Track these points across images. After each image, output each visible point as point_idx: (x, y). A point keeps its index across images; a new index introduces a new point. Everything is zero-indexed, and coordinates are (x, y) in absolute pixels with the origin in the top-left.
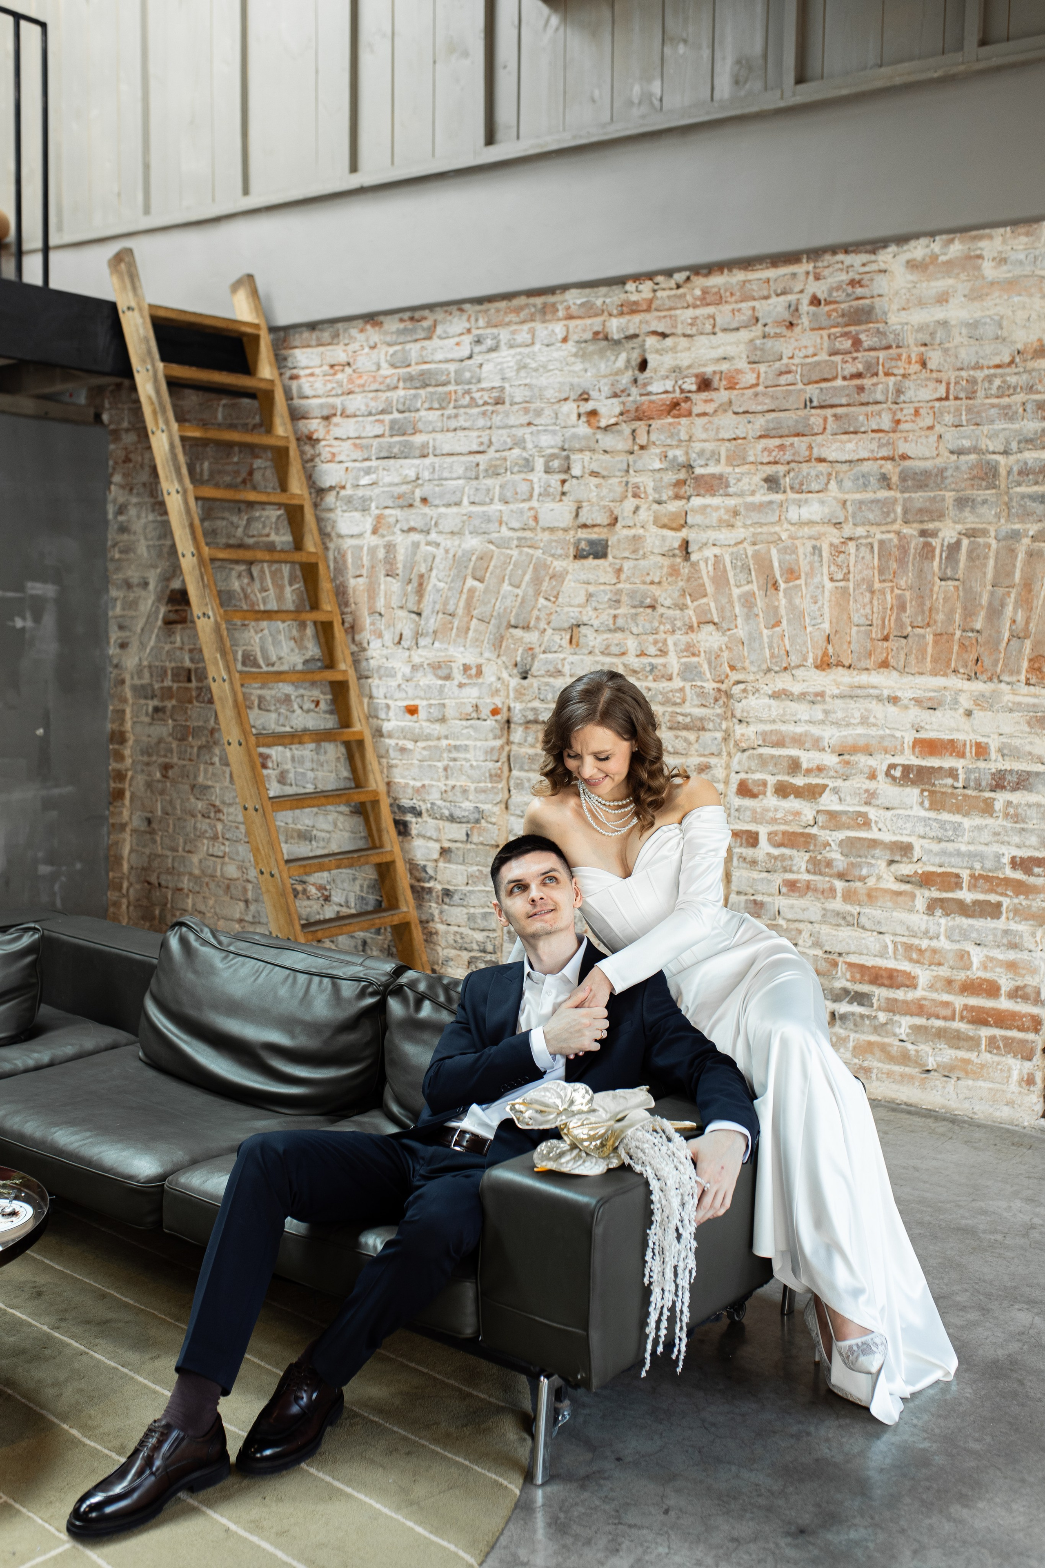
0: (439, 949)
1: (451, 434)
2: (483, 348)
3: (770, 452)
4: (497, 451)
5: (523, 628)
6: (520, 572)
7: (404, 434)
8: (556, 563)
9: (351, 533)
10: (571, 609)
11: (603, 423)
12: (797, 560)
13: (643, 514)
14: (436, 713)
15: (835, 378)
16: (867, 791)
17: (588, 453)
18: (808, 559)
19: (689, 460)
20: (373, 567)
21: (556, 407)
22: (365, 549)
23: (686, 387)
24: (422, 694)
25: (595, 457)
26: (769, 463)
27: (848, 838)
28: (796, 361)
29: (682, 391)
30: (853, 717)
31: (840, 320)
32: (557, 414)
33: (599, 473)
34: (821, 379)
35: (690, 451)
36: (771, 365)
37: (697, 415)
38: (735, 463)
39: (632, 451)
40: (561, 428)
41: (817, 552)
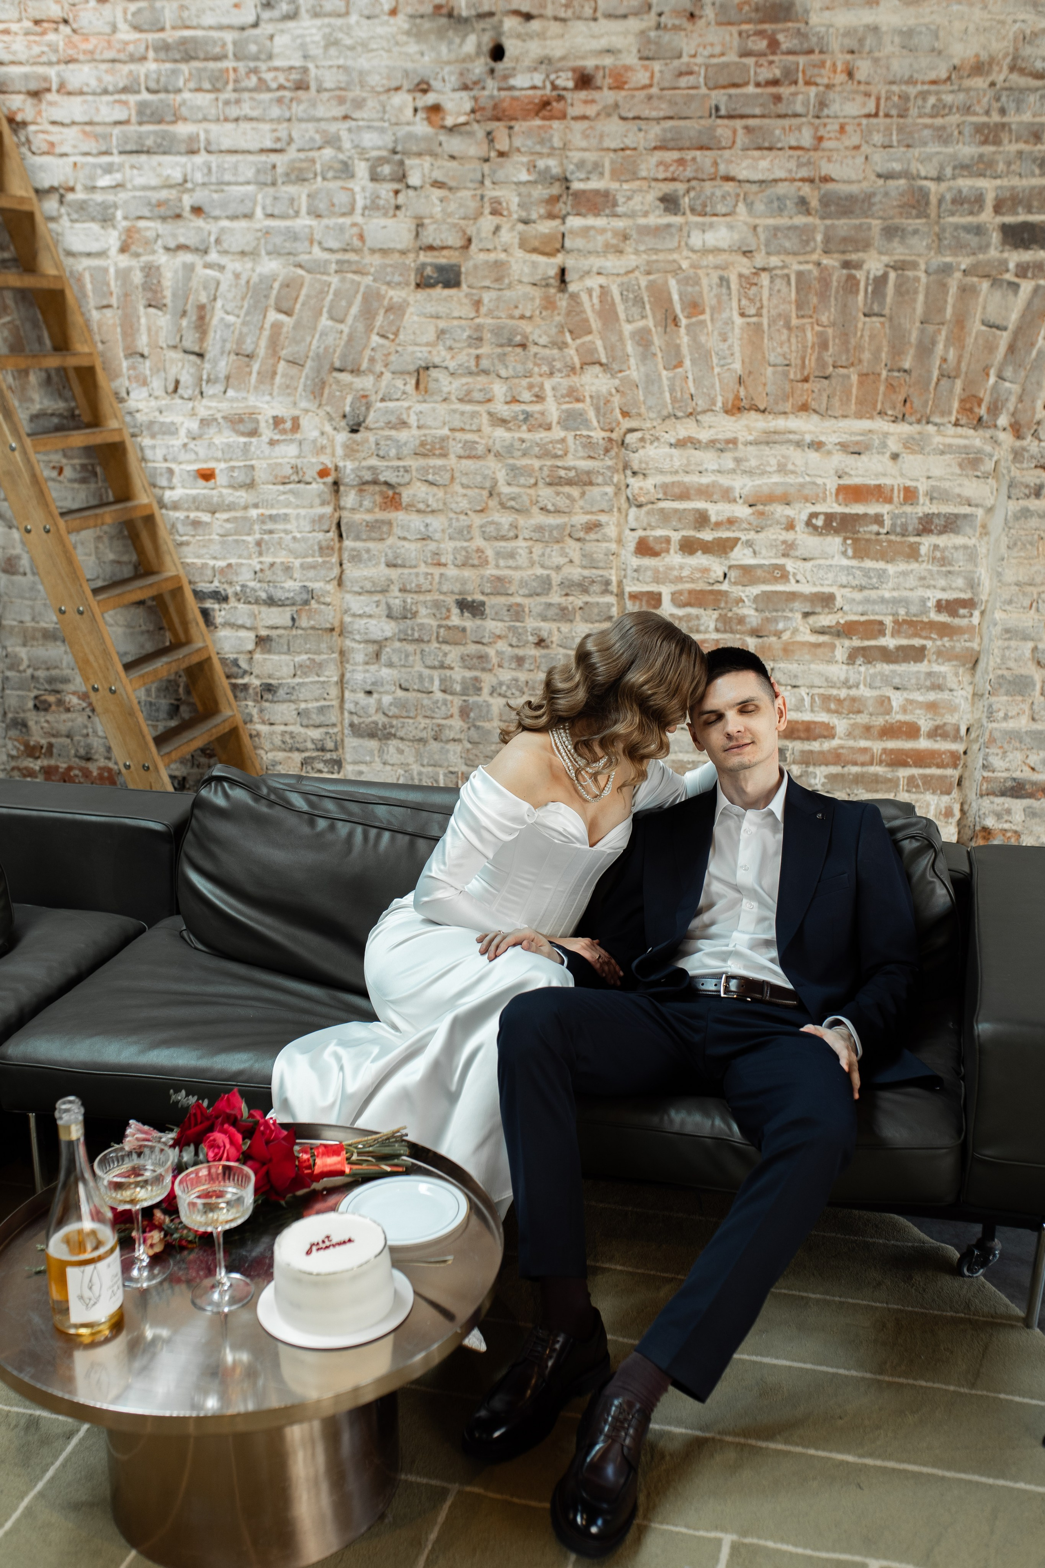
0: (262, 752)
1: (230, 126)
2: (275, 13)
3: (667, 166)
4: (299, 150)
5: (352, 372)
6: (344, 303)
7: (160, 122)
8: (391, 293)
9: (88, 249)
10: (417, 348)
11: (449, 122)
12: (701, 292)
13: (506, 236)
14: (240, 476)
15: (746, 84)
16: (784, 542)
17: (428, 158)
18: (714, 291)
19: (564, 171)
20: (126, 295)
21: (383, 97)
22: (112, 270)
23: (560, 82)
24: (219, 454)
25: (439, 162)
26: (665, 179)
27: (764, 593)
28: (699, 60)
29: (554, 87)
30: (769, 464)
31: (753, 15)
32: (384, 107)
33: (443, 183)
34: (728, 84)
35: (565, 162)
36: (666, 63)
37: (573, 118)
38: (622, 178)
39: (486, 158)
40: (391, 124)
41: (724, 283)
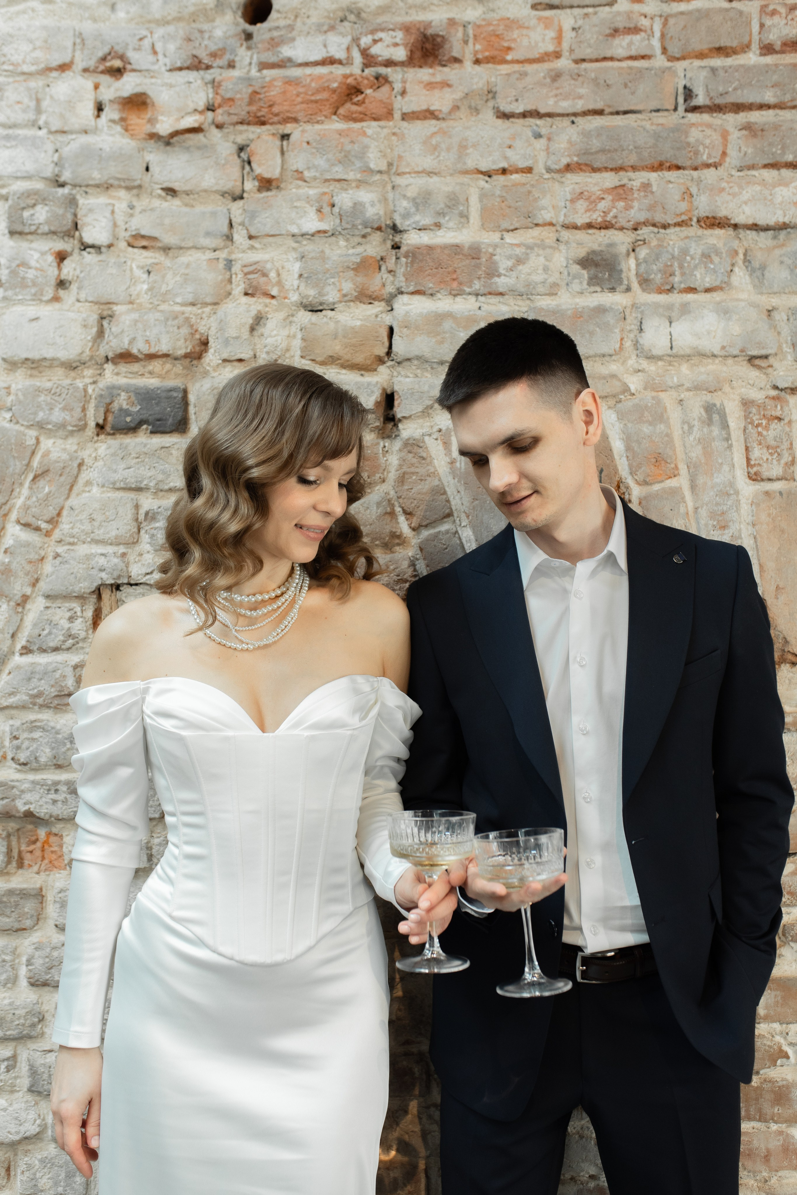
3: (593, 202)
8: (47, 443)
10: (97, 549)
11: (164, 127)
12: (671, 436)
15: (745, 48)
17: (122, 193)
18: (696, 433)
19: (390, 214)
21: (36, 84)
23: (380, 51)
25: (143, 203)
26: (590, 226)
28: (650, 8)
29: (369, 60)
32: (38, 101)
33: (154, 239)
34: (711, 50)
35: (390, 195)
36: (586, 14)
37: (405, 117)
38: (505, 225)
39: (238, 192)
40: (50, 132)
41: (716, 417)
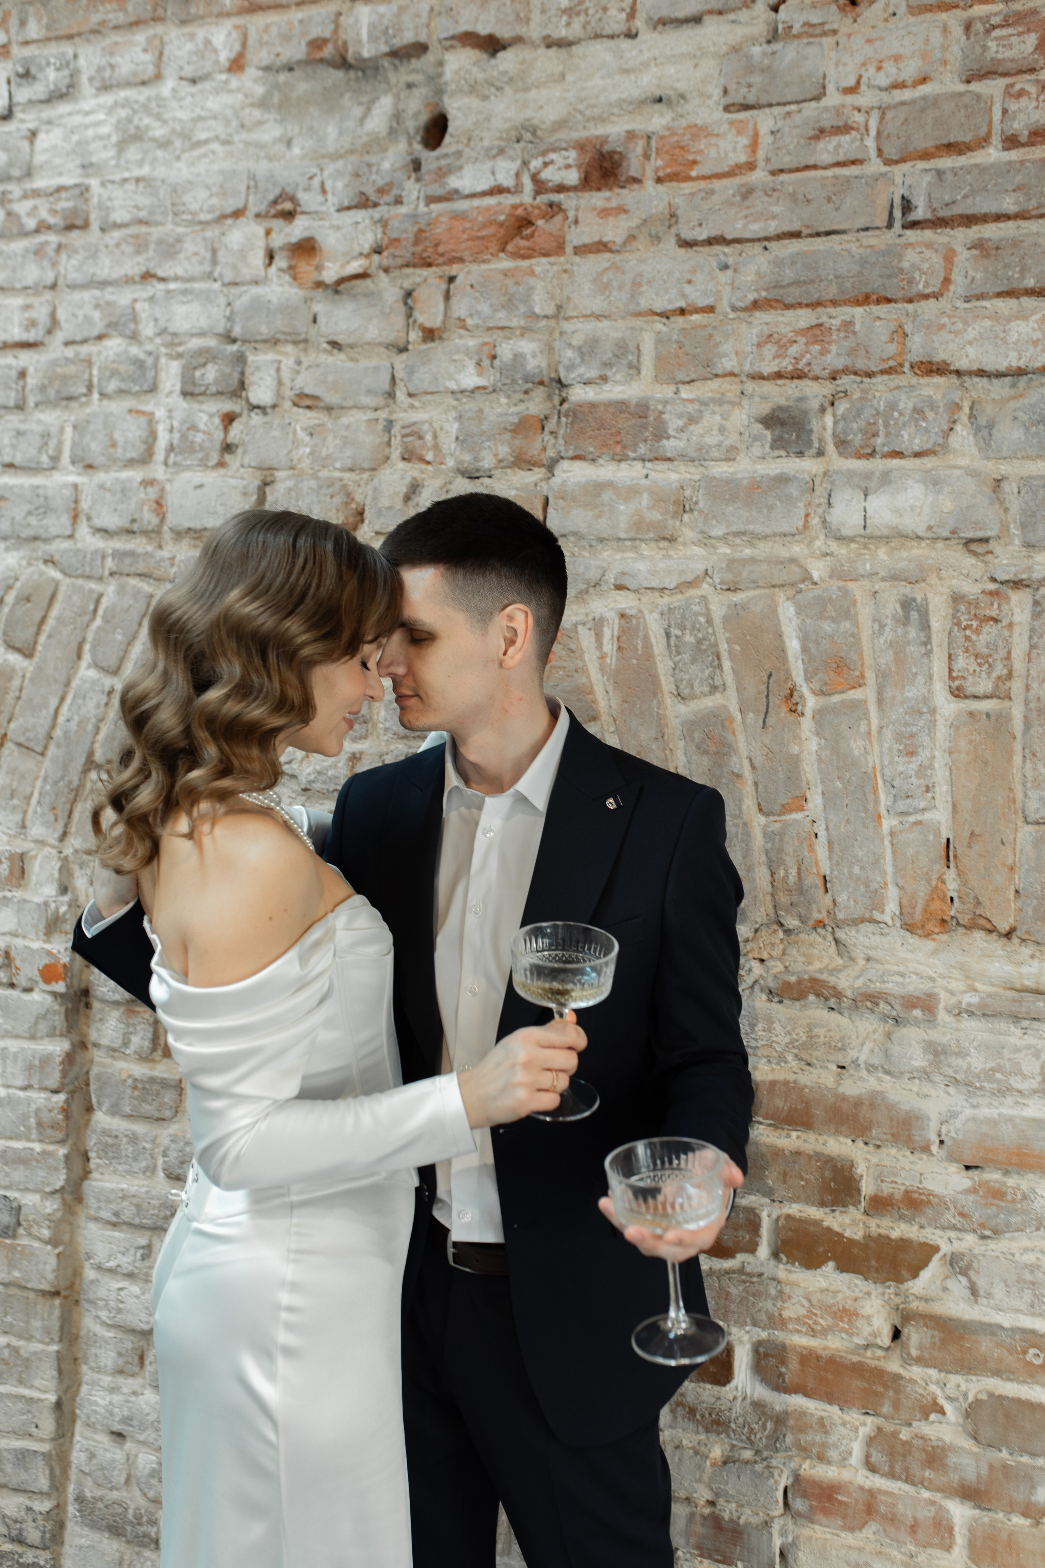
2: (38, 90)
3: (783, 345)
4: (67, 344)
6: (119, 635)
11: (330, 274)
12: (858, 636)
15: (983, 142)
17: (290, 348)
18: (888, 634)
19: (554, 366)
21: (212, 232)
23: (551, 175)
25: (309, 357)
26: (779, 375)
28: (866, 98)
29: (540, 187)
30: (1019, 1072)
32: (214, 252)
33: (316, 398)
34: (938, 148)
35: (557, 344)
36: (789, 114)
37: (579, 250)
38: (681, 376)
39: (402, 344)
40: (225, 285)
41: (914, 615)
